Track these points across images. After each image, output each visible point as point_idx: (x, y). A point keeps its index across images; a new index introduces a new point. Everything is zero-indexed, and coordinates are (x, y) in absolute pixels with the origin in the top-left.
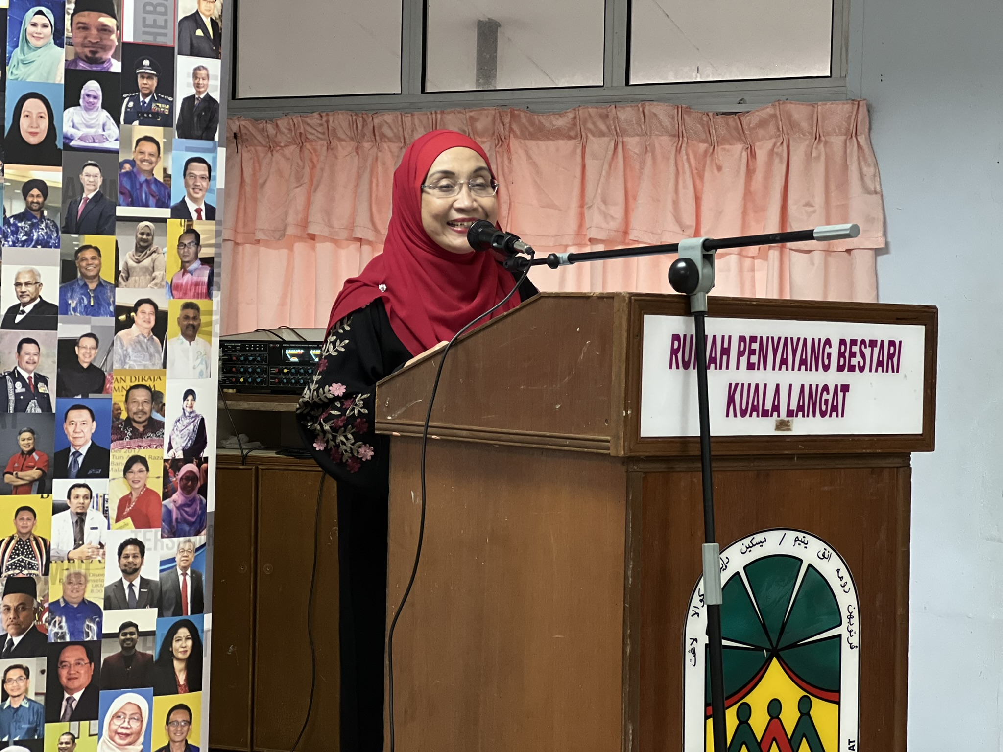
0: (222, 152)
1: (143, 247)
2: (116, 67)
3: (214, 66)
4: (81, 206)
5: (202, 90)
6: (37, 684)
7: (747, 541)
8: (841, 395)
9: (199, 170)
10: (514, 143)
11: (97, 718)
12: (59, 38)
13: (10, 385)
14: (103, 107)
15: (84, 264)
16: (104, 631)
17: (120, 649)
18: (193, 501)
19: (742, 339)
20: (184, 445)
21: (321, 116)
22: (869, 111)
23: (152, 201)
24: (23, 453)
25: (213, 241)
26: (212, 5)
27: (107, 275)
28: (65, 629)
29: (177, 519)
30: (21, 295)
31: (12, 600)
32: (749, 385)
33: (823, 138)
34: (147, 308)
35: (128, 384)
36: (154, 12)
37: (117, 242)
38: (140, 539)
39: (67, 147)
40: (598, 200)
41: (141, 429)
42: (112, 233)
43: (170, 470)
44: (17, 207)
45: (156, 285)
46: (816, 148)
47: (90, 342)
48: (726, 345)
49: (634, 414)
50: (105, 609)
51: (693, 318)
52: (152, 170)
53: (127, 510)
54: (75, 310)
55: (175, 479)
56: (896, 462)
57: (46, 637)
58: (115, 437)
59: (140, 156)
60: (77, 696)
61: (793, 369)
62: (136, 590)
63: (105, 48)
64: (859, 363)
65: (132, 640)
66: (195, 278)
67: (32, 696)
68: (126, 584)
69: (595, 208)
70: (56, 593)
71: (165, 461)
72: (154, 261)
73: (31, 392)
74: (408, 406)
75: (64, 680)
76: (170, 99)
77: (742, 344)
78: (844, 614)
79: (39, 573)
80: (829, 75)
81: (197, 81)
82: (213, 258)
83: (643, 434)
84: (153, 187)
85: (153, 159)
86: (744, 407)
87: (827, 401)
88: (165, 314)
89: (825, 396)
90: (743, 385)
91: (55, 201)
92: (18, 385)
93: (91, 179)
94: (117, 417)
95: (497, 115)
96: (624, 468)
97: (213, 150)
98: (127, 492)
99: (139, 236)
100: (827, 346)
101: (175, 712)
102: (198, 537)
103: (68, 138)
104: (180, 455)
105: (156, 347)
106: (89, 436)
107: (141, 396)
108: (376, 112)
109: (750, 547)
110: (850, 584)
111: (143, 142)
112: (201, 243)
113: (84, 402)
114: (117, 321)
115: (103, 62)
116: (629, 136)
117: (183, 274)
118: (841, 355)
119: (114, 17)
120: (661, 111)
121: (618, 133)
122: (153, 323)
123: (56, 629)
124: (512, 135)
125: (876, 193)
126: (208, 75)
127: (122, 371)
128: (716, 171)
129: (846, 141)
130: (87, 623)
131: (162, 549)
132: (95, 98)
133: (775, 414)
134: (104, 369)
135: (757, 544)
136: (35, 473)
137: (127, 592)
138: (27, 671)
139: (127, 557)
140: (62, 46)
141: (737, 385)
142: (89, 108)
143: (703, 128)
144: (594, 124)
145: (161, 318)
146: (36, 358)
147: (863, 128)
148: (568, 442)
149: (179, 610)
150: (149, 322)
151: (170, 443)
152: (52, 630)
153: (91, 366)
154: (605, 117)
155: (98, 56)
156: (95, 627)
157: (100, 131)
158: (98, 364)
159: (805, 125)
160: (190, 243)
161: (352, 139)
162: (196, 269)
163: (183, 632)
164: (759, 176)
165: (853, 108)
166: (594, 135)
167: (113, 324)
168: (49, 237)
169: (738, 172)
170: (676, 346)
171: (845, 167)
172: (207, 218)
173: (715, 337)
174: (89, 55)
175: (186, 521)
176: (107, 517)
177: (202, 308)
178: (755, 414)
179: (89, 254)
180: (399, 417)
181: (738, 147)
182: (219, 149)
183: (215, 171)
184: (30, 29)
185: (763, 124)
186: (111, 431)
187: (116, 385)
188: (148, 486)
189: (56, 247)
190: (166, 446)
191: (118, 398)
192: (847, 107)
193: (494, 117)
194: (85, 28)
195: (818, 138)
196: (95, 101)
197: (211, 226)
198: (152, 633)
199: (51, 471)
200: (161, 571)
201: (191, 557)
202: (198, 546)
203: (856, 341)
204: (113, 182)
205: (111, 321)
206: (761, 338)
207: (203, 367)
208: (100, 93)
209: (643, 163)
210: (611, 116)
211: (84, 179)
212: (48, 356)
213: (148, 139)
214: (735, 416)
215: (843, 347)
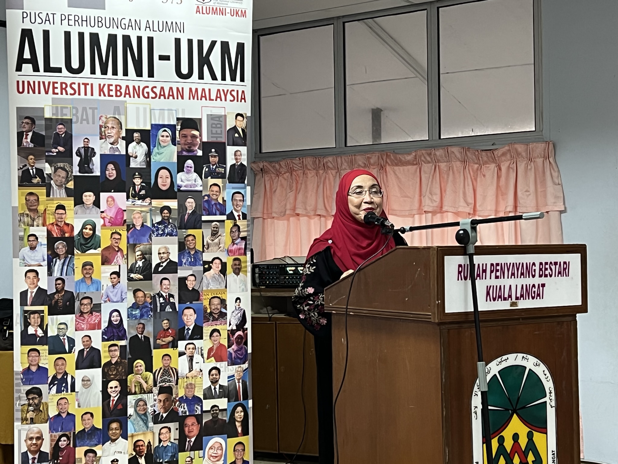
0: (248, 188)
1: (215, 234)
2: (200, 153)
3: (244, 150)
4: (186, 217)
5: (238, 161)
6: (174, 435)
7: (499, 359)
8: (541, 288)
9: (238, 197)
10: (388, 168)
11: (202, 450)
12: (174, 142)
13: (157, 299)
14: (195, 171)
15: (188, 243)
16: (204, 409)
17: (211, 418)
18: (242, 348)
19: (492, 265)
20: (236, 323)
21: (300, 159)
22: (554, 146)
23: (218, 213)
24: (164, 330)
25: (246, 229)
26: (242, 122)
27: (199, 247)
28: (186, 409)
29: (234, 357)
30: (161, 258)
31: (162, 397)
32: (497, 286)
33: (532, 159)
34: (217, 261)
35: (210, 297)
36: (216, 127)
37: (203, 232)
38: (218, 367)
39: (179, 190)
40: (428, 193)
41: (217, 317)
42: (201, 228)
43: (230, 335)
44: (158, 219)
45: (221, 251)
46: (530, 165)
47: (192, 278)
48: (484, 268)
49: (442, 303)
50: (204, 399)
51: (468, 256)
52: (217, 198)
53: (212, 354)
54: (185, 264)
55: (233, 339)
56: (570, 319)
57: (178, 413)
58: (205, 321)
59: (212, 193)
60: (193, 440)
61: (517, 277)
62: (217, 390)
63: (195, 145)
64: (549, 273)
65: (216, 413)
66: (239, 247)
67: (172, 440)
68: (213, 387)
69: (426, 197)
70: (181, 393)
71: (228, 331)
72: (219, 240)
73: (167, 302)
74: (339, 299)
75: (187, 433)
76: (224, 166)
77: (492, 267)
78: (548, 392)
79: (174, 384)
80: (534, 130)
81: (236, 157)
82: (246, 237)
83: (447, 311)
84: (218, 206)
85: (218, 194)
86: (494, 297)
87: (534, 292)
88: (226, 263)
89: (534, 289)
90: (493, 286)
91: (175, 215)
92: (161, 299)
93: (190, 204)
94: (205, 311)
95: (380, 156)
96: (438, 328)
97: (245, 188)
98: (212, 346)
99: (213, 229)
100: (534, 266)
101: (237, 445)
102: (244, 365)
103: (179, 187)
104: (235, 328)
105: (222, 279)
106: (193, 321)
107: (216, 301)
108: (325, 156)
109: (501, 362)
110: (550, 378)
111: (213, 186)
112: (241, 230)
113: (191, 305)
114: (204, 268)
115: (194, 151)
116: (441, 162)
117: (233, 245)
118: (541, 269)
119: (198, 130)
120: (456, 150)
121: (436, 161)
122: (220, 268)
123: (182, 409)
124: (387, 164)
125: (559, 184)
126: (241, 154)
127: (207, 291)
128: (483, 177)
129: (544, 160)
130: (196, 406)
131: (228, 371)
132: (191, 167)
133: (510, 299)
134: (199, 290)
135: (504, 360)
136: (170, 339)
137: (213, 391)
138: (170, 429)
139: (213, 375)
140: (175, 145)
141: (490, 286)
142: (188, 172)
143: (476, 157)
144: (425, 157)
145: (224, 265)
146: (169, 287)
147: (551, 154)
148: (412, 316)
149: (237, 399)
150: (218, 268)
151: (230, 322)
152: (180, 410)
153: (193, 288)
154: (430, 154)
155: (191, 148)
156: (199, 408)
157: (194, 182)
158: (196, 288)
159: (524, 154)
160: (235, 231)
161: (314, 169)
162: (239, 242)
163: (239, 409)
164: (503, 179)
165: (546, 145)
166: (425, 163)
167: (202, 269)
168: (173, 231)
169: (493, 177)
170: (460, 270)
171: (544, 172)
172: (243, 219)
173: (479, 265)
174: (188, 148)
175: (239, 358)
176: (203, 358)
177: (242, 260)
178: (500, 299)
179: (190, 238)
180: (335, 304)
181: (493, 166)
182: (247, 187)
183: (246, 197)
184: (161, 138)
185: (504, 154)
186: (203, 318)
187: (204, 297)
188: (221, 342)
189: (176, 236)
190: (228, 324)
191: (206, 303)
192: (543, 145)
193: (379, 157)
194: (185, 136)
195: (530, 160)
196: (191, 169)
197: (245, 222)
198: (225, 410)
199: (177, 338)
200: (228, 381)
201: (242, 374)
202: (244, 369)
203: (548, 263)
204: (200, 205)
205: (202, 268)
206: (501, 264)
207: (244, 287)
208: (193, 165)
209: (448, 175)
210: (433, 153)
211: (187, 204)
212: (174, 285)
213: (215, 185)
214: (490, 301)
215: (541, 266)
